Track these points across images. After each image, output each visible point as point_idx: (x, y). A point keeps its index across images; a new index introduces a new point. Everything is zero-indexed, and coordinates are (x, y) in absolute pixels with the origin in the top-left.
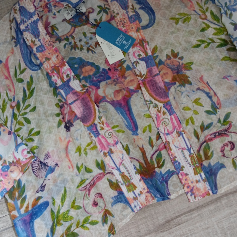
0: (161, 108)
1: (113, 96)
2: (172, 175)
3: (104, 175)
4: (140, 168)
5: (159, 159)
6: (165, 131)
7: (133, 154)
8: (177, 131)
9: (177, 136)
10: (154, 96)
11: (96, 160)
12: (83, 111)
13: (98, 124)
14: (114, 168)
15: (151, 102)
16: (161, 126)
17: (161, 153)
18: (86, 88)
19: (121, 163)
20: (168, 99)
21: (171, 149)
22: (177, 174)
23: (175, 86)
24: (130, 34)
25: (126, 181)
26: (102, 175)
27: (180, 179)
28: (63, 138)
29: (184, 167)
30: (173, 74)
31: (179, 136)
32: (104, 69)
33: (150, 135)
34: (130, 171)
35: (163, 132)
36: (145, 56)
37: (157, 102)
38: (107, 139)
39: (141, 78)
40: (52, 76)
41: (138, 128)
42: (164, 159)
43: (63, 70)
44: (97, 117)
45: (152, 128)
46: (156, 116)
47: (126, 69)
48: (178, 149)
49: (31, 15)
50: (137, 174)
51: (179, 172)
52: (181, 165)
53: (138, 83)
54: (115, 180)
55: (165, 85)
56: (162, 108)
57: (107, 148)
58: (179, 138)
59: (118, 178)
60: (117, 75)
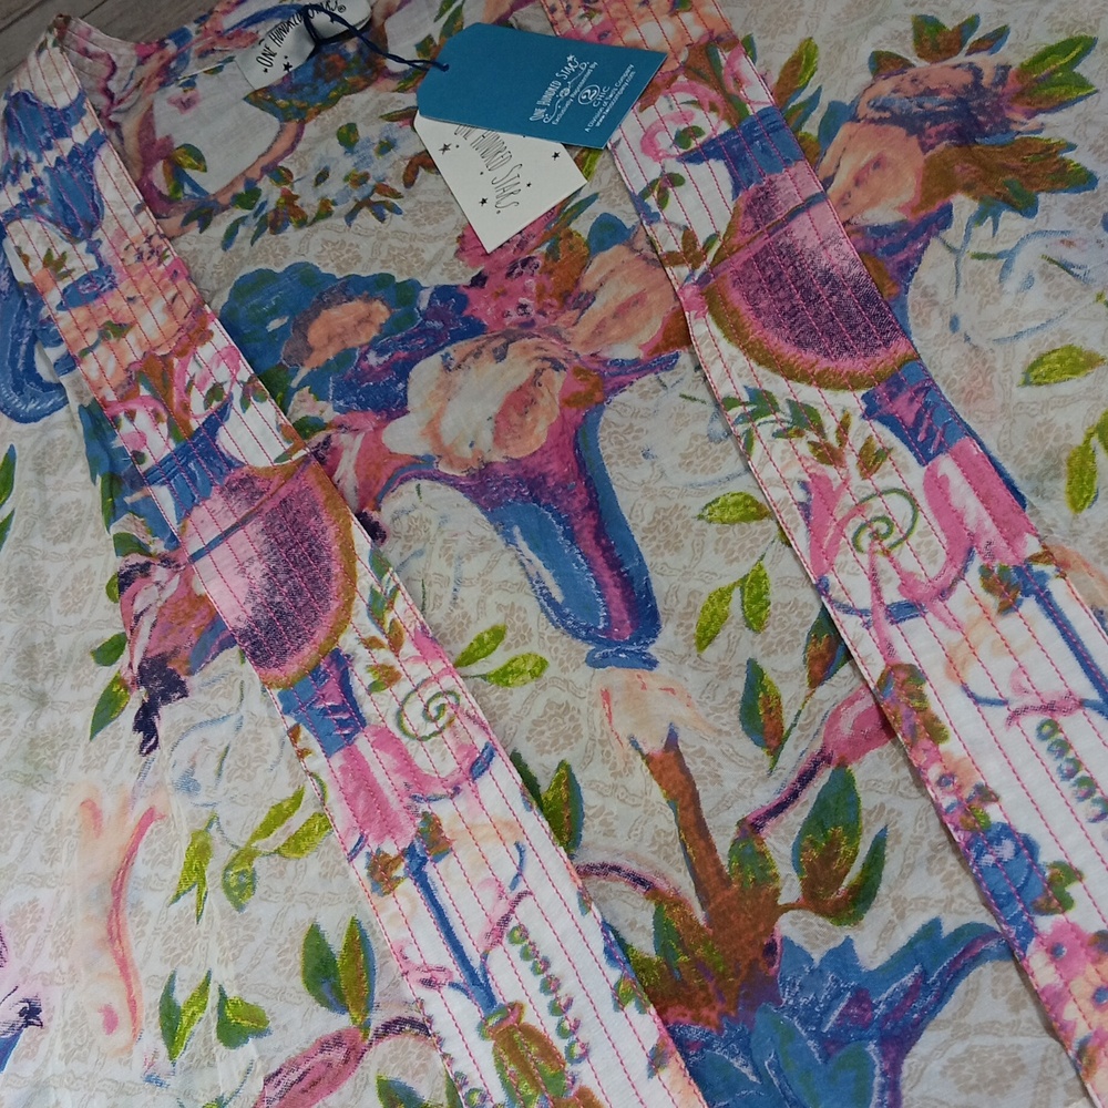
0: (843, 427)
1: (486, 437)
2: (956, 973)
3: (355, 1055)
4: (661, 946)
5: (833, 843)
6: (877, 591)
7: (609, 833)
8: (986, 572)
9: (993, 612)
10: (789, 351)
11: (315, 934)
12: (264, 581)
13: (362, 652)
14: (441, 977)
15: (762, 402)
16: (845, 557)
17: (849, 782)
18: (320, 437)
19: (506, 919)
20: (900, 348)
21: (936, 732)
22: (1012, 953)
23: (953, 234)
24: (631, 36)
25: (534, 1083)
26: (337, 1055)
27: (1036, 995)
28: (109, 805)
29: (1075, 875)
30: (925, 148)
31: (1008, 608)
32: (443, 292)
33: (756, 652)
34: (569, 986)
35: (863, 599)
36: (724, 127)
37: (808, 394)
38: (412, 746)
39: (695, 268)
40: (122, 415)
41: (662, 617)
42: (876, 830)
43: (192, 368)
44: (360, 607)
45: (776, 595)
46: (800, 495)
47: (587, 244)
48: (999, 715)
49: (60, 123)
50: (631, 1007)
51: (1030, 931)
52: (1048, 855)
53: (671, 305)
54: (441, 1084)
55: (865, 254)
56: (856, 423)
57: (403, 818)
58: (1010, 624)
59: (463, 1065)
60: (523, 300)
